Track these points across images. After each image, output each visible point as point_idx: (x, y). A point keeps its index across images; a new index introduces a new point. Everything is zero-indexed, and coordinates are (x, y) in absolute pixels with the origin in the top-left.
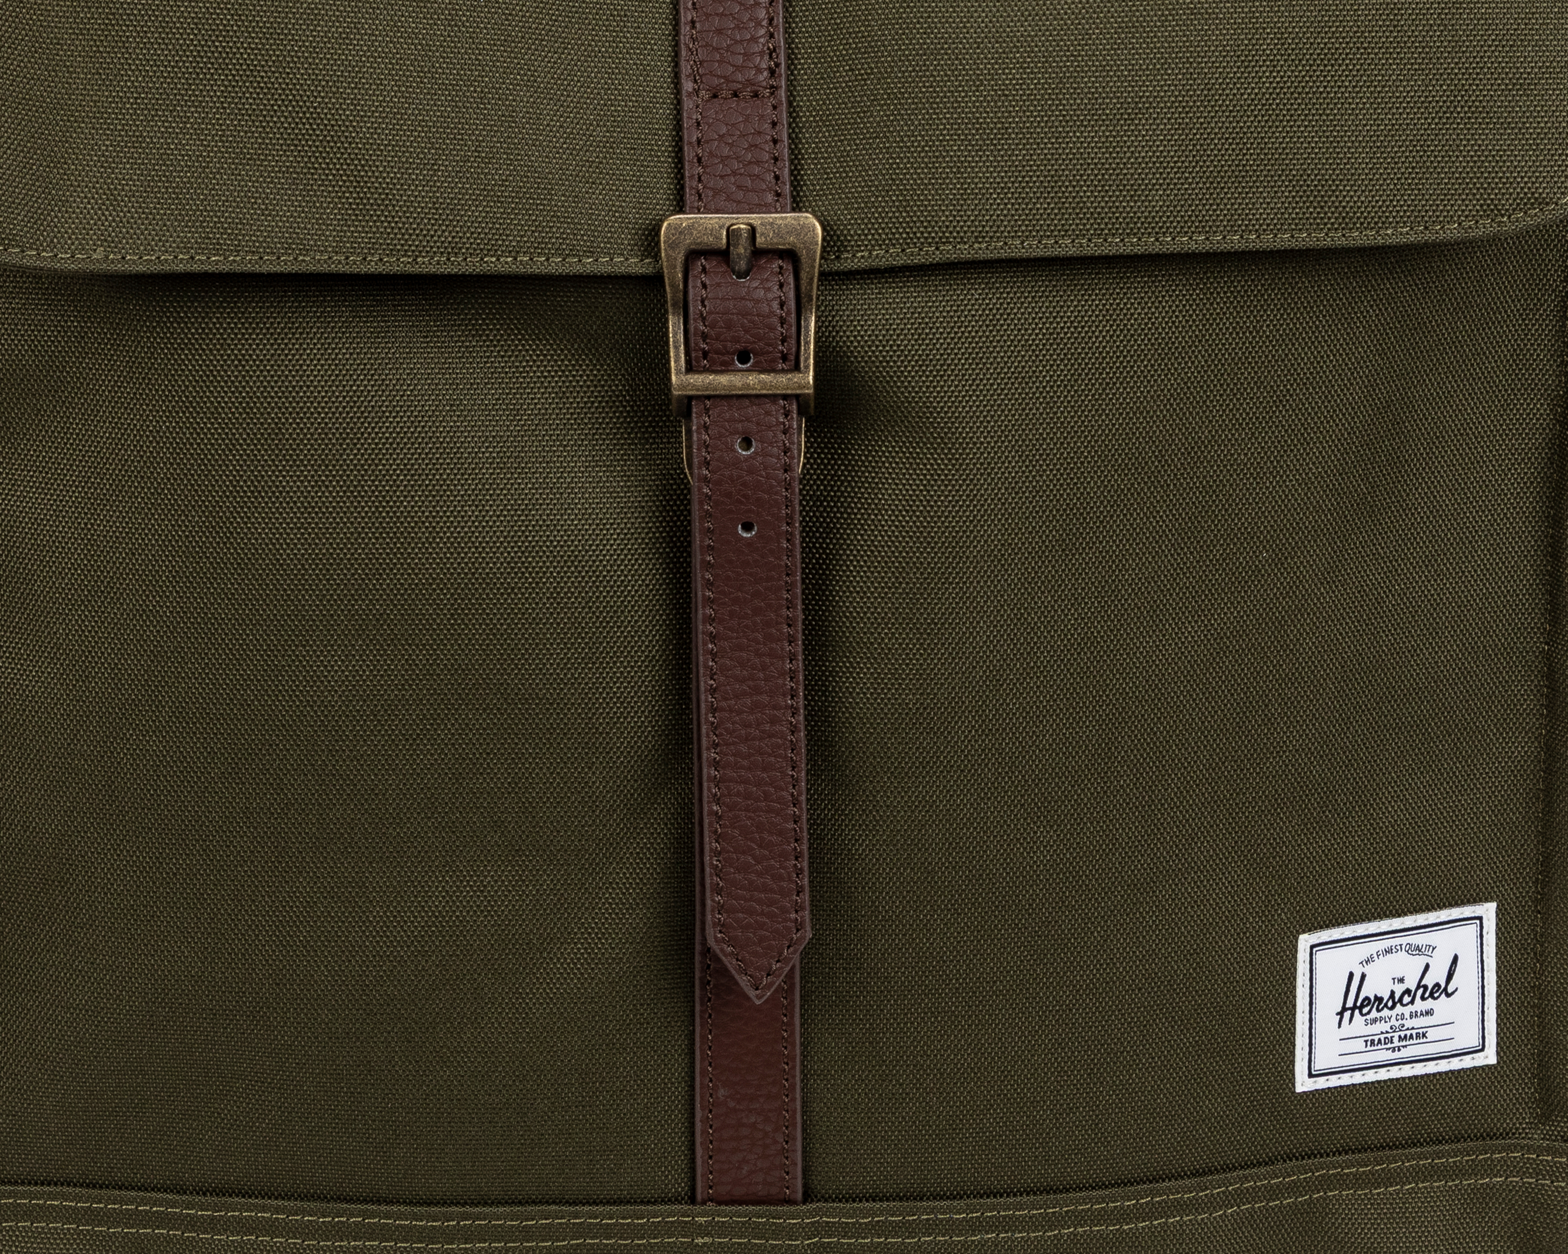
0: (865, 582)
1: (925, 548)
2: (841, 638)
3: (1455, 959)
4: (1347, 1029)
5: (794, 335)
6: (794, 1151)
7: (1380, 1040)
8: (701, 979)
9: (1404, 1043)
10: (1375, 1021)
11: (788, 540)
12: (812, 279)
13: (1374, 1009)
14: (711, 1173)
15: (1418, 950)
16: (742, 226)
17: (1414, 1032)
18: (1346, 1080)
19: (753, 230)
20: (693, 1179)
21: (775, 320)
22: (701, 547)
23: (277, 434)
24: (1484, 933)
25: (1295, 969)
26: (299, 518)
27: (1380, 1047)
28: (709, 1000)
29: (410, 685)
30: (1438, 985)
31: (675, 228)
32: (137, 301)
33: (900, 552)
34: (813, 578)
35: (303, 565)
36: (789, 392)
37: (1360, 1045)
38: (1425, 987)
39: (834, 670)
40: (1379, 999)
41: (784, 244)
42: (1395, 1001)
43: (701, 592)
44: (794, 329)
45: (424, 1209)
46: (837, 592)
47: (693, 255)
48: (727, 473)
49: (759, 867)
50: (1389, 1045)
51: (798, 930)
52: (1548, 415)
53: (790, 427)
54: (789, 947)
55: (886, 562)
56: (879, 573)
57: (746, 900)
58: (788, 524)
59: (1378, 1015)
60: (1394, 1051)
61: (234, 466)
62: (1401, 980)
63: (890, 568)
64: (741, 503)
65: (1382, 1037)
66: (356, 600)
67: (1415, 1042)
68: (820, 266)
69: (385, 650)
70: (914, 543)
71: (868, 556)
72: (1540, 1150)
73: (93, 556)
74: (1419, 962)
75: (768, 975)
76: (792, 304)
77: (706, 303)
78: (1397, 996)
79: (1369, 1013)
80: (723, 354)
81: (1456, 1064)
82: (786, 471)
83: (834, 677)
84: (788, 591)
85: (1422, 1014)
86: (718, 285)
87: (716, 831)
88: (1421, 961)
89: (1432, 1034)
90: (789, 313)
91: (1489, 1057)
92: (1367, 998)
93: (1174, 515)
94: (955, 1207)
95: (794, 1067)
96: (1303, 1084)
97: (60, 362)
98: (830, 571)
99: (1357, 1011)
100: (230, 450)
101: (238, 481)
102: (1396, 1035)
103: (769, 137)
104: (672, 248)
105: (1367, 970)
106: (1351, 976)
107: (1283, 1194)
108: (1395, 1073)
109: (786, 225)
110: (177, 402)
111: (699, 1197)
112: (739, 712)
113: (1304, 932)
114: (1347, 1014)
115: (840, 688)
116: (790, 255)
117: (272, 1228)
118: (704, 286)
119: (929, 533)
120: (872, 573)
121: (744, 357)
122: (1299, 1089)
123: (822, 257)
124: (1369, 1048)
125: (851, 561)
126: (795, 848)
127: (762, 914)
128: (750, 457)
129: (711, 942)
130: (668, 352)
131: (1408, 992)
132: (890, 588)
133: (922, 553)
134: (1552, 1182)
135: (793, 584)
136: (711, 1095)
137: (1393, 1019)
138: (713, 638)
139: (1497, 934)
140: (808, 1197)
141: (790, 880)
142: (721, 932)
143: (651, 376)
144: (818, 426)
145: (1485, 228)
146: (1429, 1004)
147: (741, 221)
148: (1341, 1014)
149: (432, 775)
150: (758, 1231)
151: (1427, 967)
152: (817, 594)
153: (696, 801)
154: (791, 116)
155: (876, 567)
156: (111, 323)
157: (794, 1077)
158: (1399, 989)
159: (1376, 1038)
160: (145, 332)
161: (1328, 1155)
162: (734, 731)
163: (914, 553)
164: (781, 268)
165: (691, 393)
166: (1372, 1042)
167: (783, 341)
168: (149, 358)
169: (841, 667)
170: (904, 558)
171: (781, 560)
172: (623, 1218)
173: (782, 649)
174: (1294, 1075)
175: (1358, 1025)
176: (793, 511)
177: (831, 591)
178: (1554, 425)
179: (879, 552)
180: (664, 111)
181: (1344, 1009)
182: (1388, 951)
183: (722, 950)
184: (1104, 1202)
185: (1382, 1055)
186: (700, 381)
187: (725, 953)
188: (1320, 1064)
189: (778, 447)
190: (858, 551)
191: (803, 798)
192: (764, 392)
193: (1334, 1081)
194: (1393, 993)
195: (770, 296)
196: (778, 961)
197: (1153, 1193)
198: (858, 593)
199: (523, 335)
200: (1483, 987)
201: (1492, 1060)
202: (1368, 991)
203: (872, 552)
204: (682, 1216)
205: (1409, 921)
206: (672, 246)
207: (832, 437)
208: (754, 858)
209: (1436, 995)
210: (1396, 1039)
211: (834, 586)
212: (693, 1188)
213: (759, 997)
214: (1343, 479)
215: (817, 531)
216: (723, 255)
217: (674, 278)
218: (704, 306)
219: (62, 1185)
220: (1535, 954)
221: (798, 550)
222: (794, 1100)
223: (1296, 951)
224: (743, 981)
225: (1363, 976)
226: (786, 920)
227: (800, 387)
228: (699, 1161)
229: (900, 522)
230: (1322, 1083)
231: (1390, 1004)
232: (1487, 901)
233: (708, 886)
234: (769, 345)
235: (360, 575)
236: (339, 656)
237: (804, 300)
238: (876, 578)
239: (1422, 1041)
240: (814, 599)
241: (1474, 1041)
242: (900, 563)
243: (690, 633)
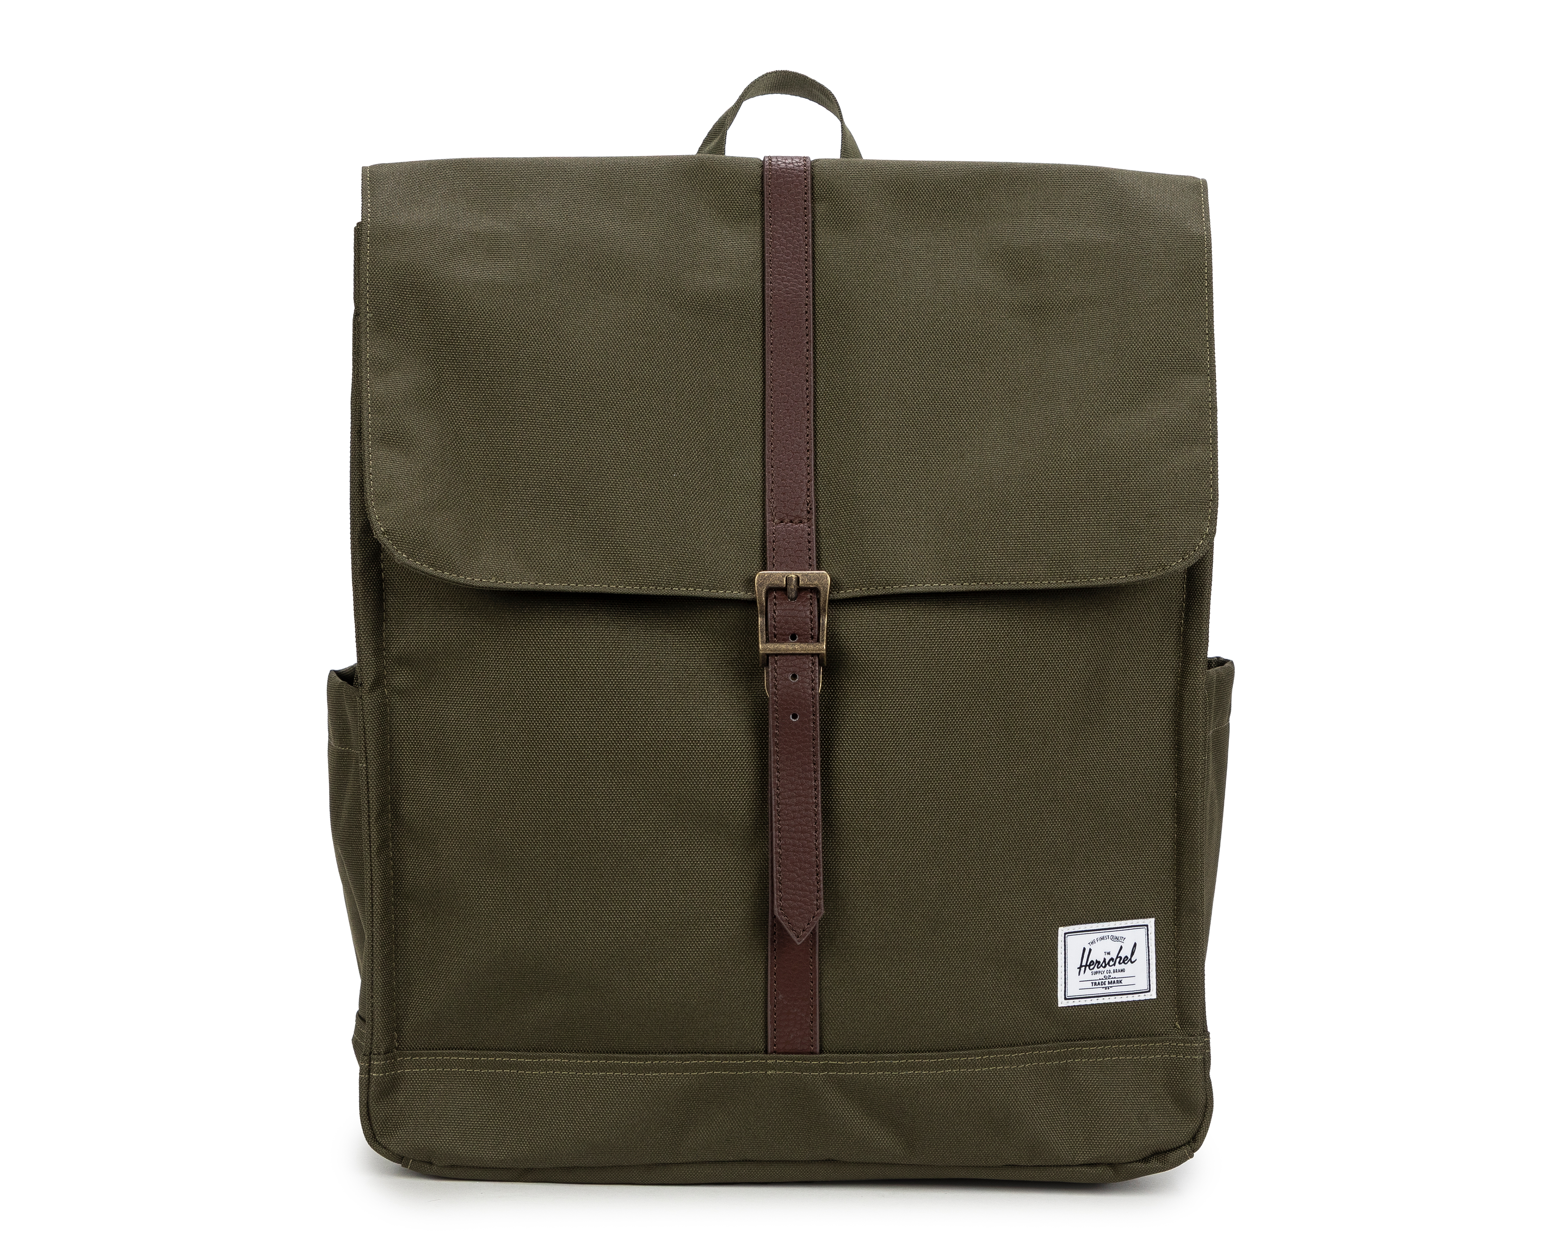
0: (850, 746)
1: (879, 729)
2: (839, 773)
3: (1135, 945)
4: (1083, 976)
5: (817, 627)
6: (816, 1027)
7: (1099, 983)
8: (771, 939)
9: (1111, 985)
10: (1096, 973)
11: (814, 723)
12: (825, 601)
13: (1096, 967)
14: (775, 1038)
15: (1117, 939)
16: (793, 576)
17: (1116, 980)
18: (1083, 1002)
19: (798, 579)
20: (766, 1042)
21: (808, 620)
22: (773, 726)
23: (574, 675)
24: (1149, 933)
25: (1057, 945)
26: (583, 714)
27: (1099, 986)
28: (775, 950)
29: (634, 794)
30: (1126, 957)
31: (762, 576)
32: (509, 613)
33: (867, 731)
34: (826, 745)
35: (584, 736)
36: (814, 652)
37: (1089, 985)
38: (1121, 958)
39: (836, 789)
40: (1098, 962)
41: (812, 585)
42: (1106, 964)
43: (772, 748)
44: (817, 624)
45: (635, 1056)
46: (837, 751)
47: (770, 590)
48: (785, 690)
49: (799, 879)
50: (1104, 986)
51: (818, 909)
52: (1174, 682)
53: (815, 669)
54: (813, 917)
55: (860, 736)
56: (857, 741)
57: (793, 895)
58: (814, 715)
59: (1098, 970)
60: (1106, 989)
61: (553, 689)
62: (1109, 953)
63: (862, 739)
64: (792, 704)
65: (1100, 981)
66: (609, 753)
67: (1116, 985)
68: (829, 596)
69: (623, 777)
70: (874, 727)
71: (852, 734)
72: (1178, 1041)
73: (484, 734)
74: (1117, 945)
75: (804, 931)
76: (816, 613)
77: (776, 611)
78: (1107, 961)
79: (1093, 968)
80: (783, 635)
81: (1136, 998)
82: (813, 690)
83: (835, 792)
84: (814, 747)
85: (1119, 971)
86: (782, 603)
87: (779, 861)
88: (1118, 944)
89: (1124, 982)
90: (814, 617)
91: (1153, 995)
92: (1092, 961)
93: (996, 718)
94: (893, 1057)
95: (815, 984)
96: (1062, 1003)
97: (472, 643)
98: (834, 741)
99: (1087, 967)
100: (552, 682)
101: (555, 697)
102: (1107, 981)
103: (806, 540)
104: (760, 586)
105: (1092, 947)
106: (1084, 949)
107: (1053, 1059)
108: (1107, 1000)
109: (813, 576)
110: (527, 660)
111: (769, 1051)
112: (791, 805)
113: (1061, 926)
114: (1083, 969)
115: (839, 797)
116: (815, 591)
117: (561, 1067)
118: (775, 604)
119: (881, 722)
120: (854, 741)
121: (793, 637)
122: (1060, 1005)
123: (830, 593)
124: (1094, 987)
125: (844, 736)
126: (817, 870)
127: (800, 901)
128: (796, 683)
129: (776, 914)
130: (758, 634)
131: (1112, 959)
132: (862, 749)
133: (877, 732)
134: (1184, 1056)
135: (816, 744)
136: (775, 999)
137: (1105, 972)
138: (778, 770)
139: (1155, 935)
140: (821, 1052)
141: (814, 885)
142: (781, 909)
143: (751, 651)
144: (829, 674)
145: (1138, 577)
146: (1123, 966)
147: (793, 574)
148: (1080, 968)
149: (644, 838)
150: (799, 1068)
151: (1121, 948)
152: (828, 752)
153: (769, 852)
154: (817, 532)
155: (856, 739)
156: (496, 624)
157: (816, 988)
158: (1108, 958)
159: (1097, 982)
160: (512, 627)
161: (1075, 1041)
162: (788, 814)
163: (874, 732)
164: (811, 596)
165: (768, 652)
166: (1095, 983)
167: (812, 630)
168: (514, 639)
169: (839, 787)
170: (869, 734)
171: (810, 732)
172: (733, 1060)
173: (811, 775)
174: (1057, 998)
175: (1088, 974)
176: (816, 709)
177: (834, 751)
178: (1177, 686)
179: (857, 731)
180: (758, 530)
181: (1081, 966)
182: (1102, 938)
183: (781, 918)
184: (966, 1057)
185: (1100, 991)
186: (772, 647)
187: (782, 919)
188: (1070, 994)
189: (809, 678)
190: (847, 731)
191: (821, 846)
192: (803, 652)
193: (1077, 1003)
194: (1105, 959)
195: (806, 609)
196: (808, 924)
197: (990, 1054)
198: (847, 751)
199: (690, 632)
200: (1149, 960)
201: (1154, 996)
202: (1093, 958)
203: (854, 731)
204: (761, 1060)
205: (1112, 924)
206: (760, 585)
207: (835, 679)
208: (797, 875)
209: (1126, 962)
210: (1107, 983)
211: (836, 748)
212: (766, 1047)
213: (799, 941)
214: (1076, 705)
215: (828, 723)
216: (784, 590)
217: (761, 600)
218: (775, 613)
219: (459, 1049)
220: (1174, 946)
221: (818, 729)
222: (815, 1001)
223: (1058, 935)
224: (791, 933)
225: (1090, 950)
226: (812, 904)
227: (820, 650)
228: (769, 1031)
229: (867, 717)
230: (1071, 1003)
231: (1104, 965)
232: (1150, 917)
233: (775, 887)
234: (805, 631)
235: (611, 741)
236: (601, 780)
237: (822, 611)
238: (856, 744)
239: (1119, 985)
240: (826, 755)
241: (1145, 987)
242: (867, 736)
243: (768, 771)
